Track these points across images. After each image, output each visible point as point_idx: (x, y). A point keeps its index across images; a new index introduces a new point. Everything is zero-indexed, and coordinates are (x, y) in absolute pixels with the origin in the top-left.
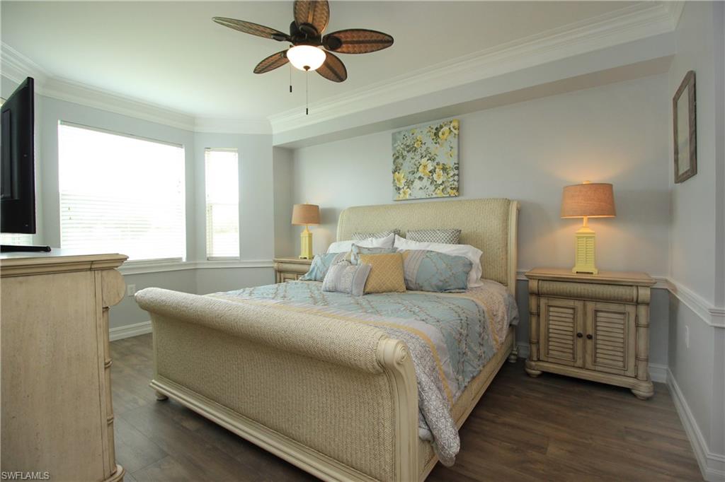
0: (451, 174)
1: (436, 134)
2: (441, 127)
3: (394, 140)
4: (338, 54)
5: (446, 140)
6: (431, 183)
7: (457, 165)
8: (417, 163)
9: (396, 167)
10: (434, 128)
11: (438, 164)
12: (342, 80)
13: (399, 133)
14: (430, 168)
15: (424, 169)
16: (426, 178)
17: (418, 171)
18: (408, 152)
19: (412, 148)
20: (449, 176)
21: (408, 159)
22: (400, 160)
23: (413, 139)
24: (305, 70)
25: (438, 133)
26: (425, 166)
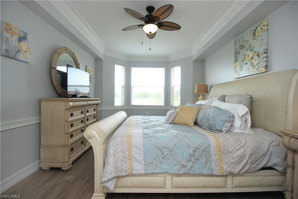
0: (262, 57)
1: (254, 34)
2: (257, 28)
3: (235, 44)
4: (164, 20)
5: (259, 35)
6: (251, 65)
7: (265, 51)
8: (245, 54)
9: (236, 59)
10: (253, 31)
11: (255, 53)
12: (180, 28)
13: (237, 39)
14: (251, 56)
15: (248, 57)
16: (249, 63)
17: (245, 59)
18: (241, 49)
19: (242, 46)
20: (261, 59)
21: (241, 53)
22: (238, 55)
23: (243, 41)
24: (150, 33)
25: (255, 32)
26: (249, 56)
